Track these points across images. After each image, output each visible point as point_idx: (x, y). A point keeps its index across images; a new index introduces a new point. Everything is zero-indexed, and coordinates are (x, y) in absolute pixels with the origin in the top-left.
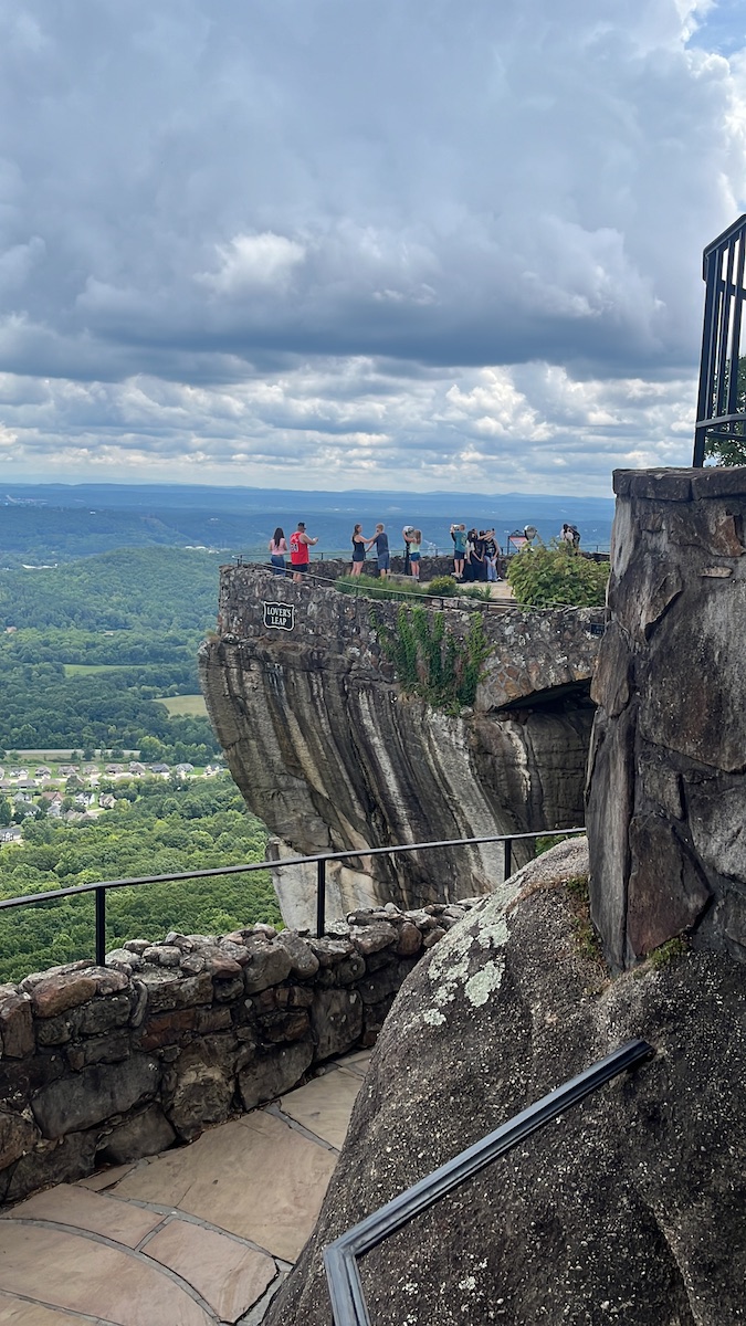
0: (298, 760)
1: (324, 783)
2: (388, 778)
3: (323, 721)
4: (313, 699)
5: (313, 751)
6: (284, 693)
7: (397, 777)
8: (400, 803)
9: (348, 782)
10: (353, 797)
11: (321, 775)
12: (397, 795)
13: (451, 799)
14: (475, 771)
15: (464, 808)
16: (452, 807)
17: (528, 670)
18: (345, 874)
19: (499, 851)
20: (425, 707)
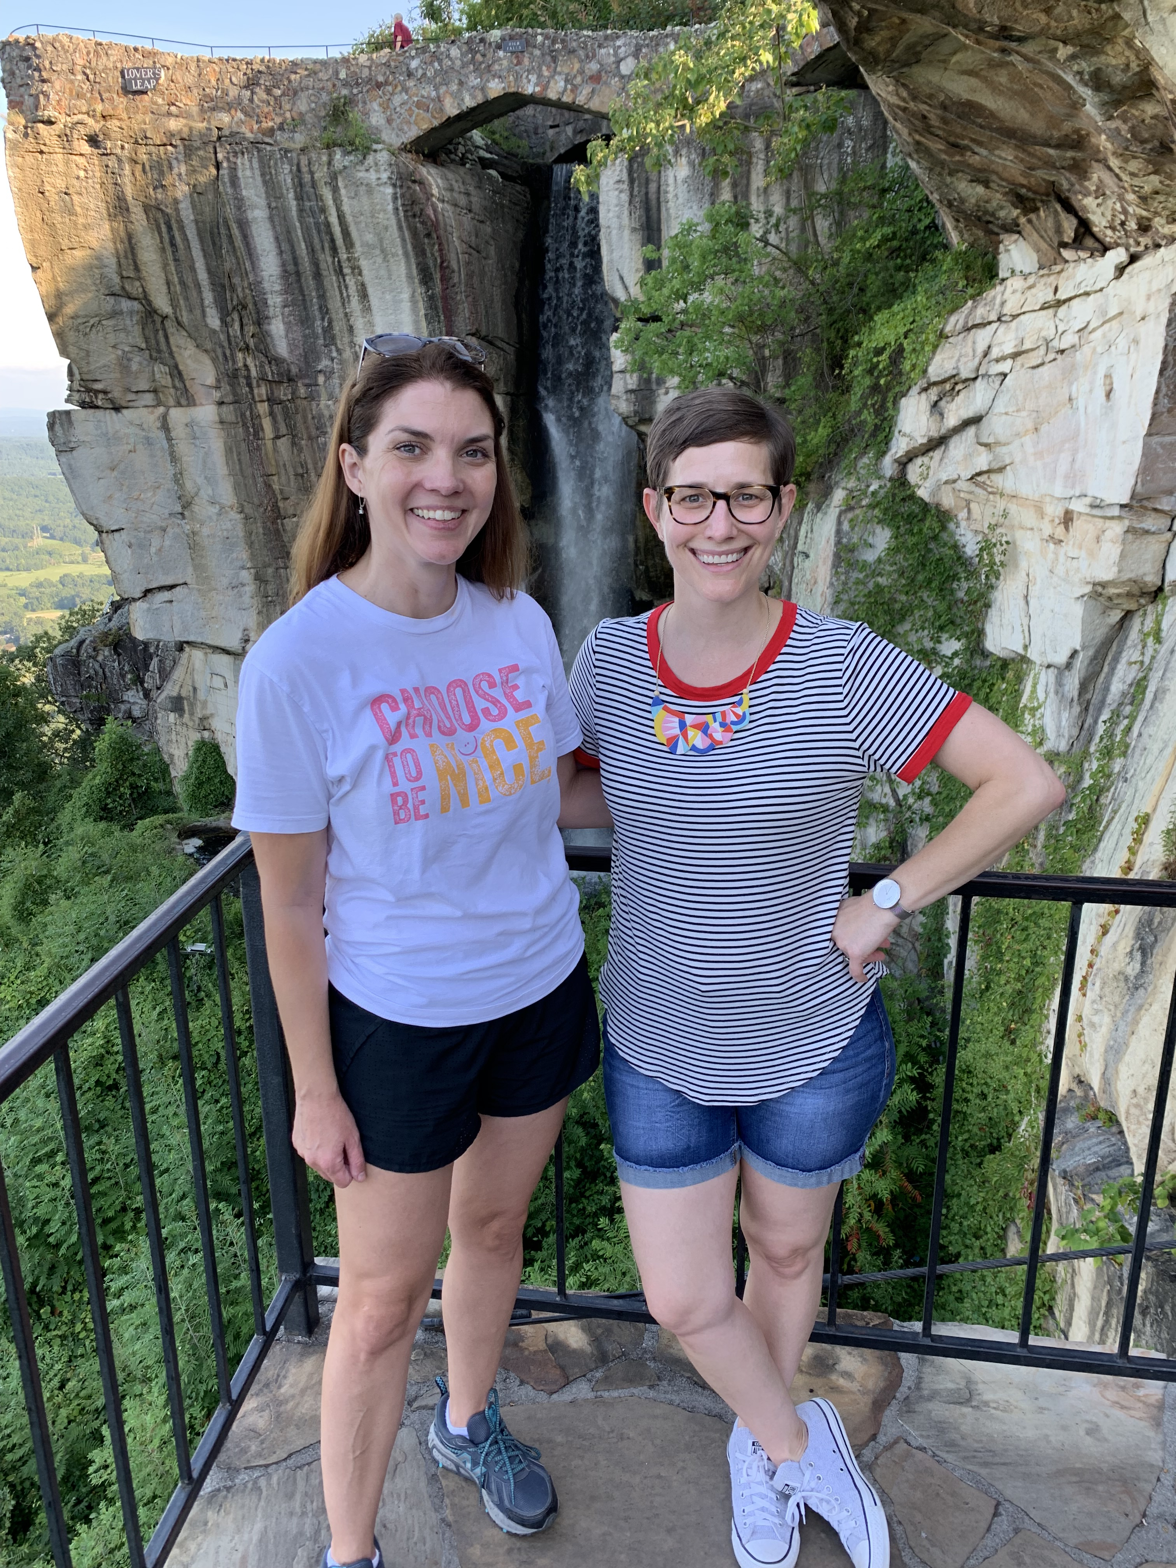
0: (137, 268)
1: (169, 292)
2: (263, 259)
7: (280, 254)
8: (277, 287)
9: (205, 282)
10: (208, 301)
11: (168, 283)
12: (273, 279)
13: (349, 259)
14: (399, 202)
15: (364, 263)
16: (347, 271)
17: (439, 99)
18: (176, 414)
19: (401, 301)
20: (331, 154)
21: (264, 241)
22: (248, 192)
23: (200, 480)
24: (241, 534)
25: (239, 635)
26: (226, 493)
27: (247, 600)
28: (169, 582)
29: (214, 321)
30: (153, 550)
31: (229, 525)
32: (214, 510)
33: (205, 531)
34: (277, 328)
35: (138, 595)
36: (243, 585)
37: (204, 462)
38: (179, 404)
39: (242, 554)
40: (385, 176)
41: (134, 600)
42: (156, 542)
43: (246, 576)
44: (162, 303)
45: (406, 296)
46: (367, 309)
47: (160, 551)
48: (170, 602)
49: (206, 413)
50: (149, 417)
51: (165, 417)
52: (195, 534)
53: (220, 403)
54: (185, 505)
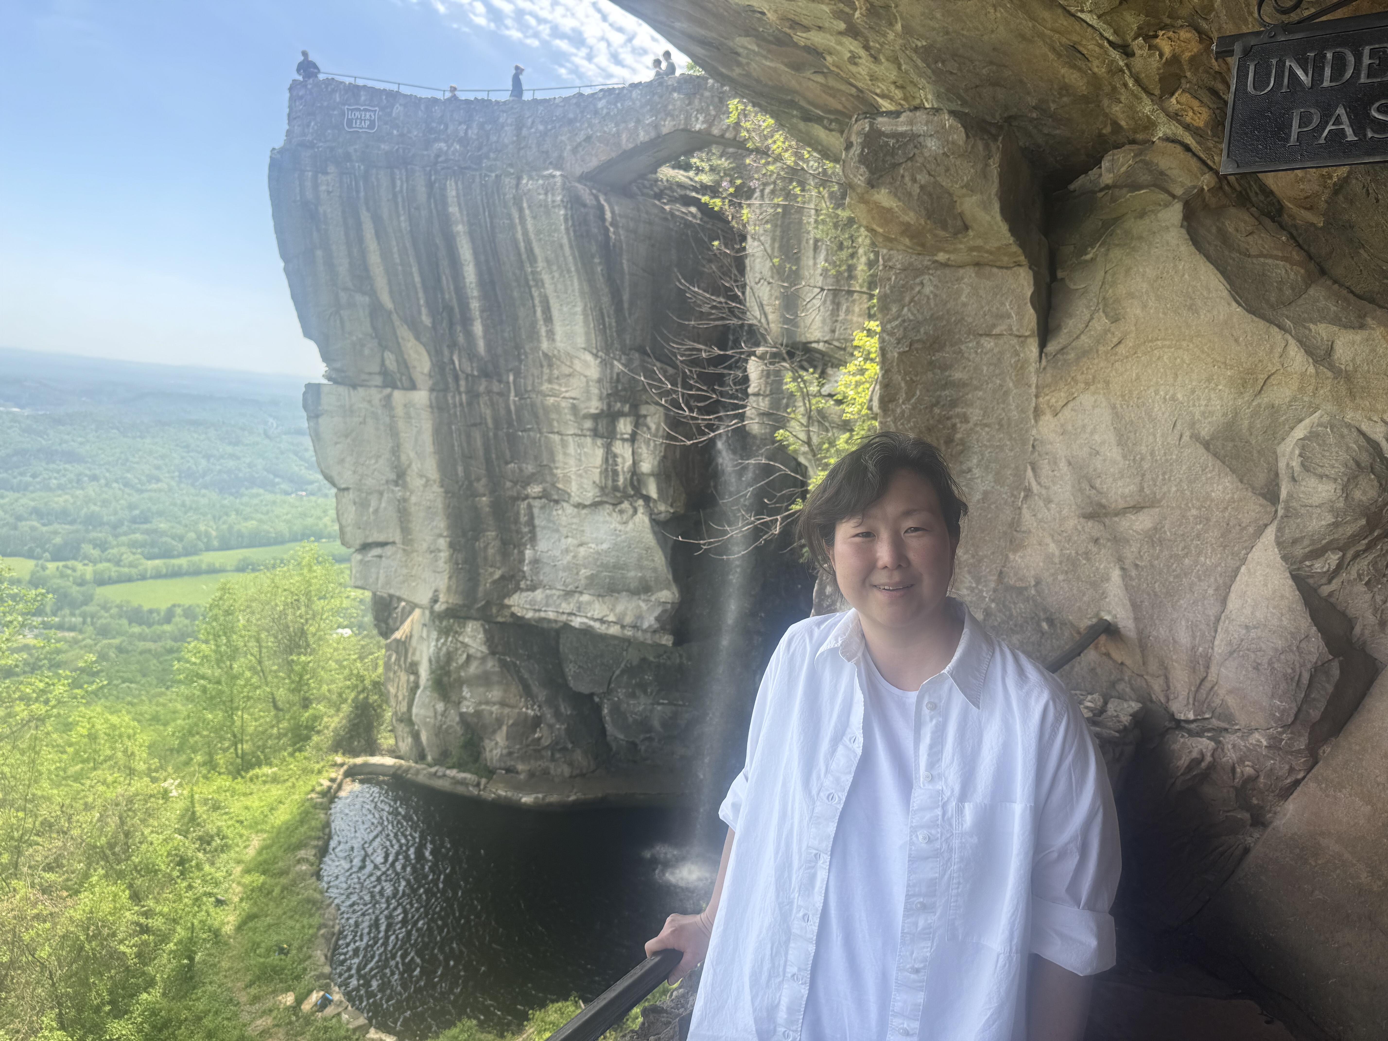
0: (366, 269)
1: (391, 292)
2: (466, 268)
3: (402, 218)
4: (395, 196)
5: (385, 255)
6: (362, 194)
7: (478, 264)
8: (476, 293)
9: (419, 285)
10: (422, 302)
11: (390, 283)
12: (473, 285)
13: (533, 273)
14: (570, 223)
15: (546, 277)
16: (531, 283)
17: (618, 134)
18: (398, 396)
19: (575, 314)
20: (519, 179)
21: (466, 252)
22: (453, 209)
23: (412, 455)
24: (440, 506)
25: (430, 595)
26: (431, 467)
27: (441, 564)
28: (381, 538)
29: (426, 320)
30: (371, 510)
31: (431, 497)
32: (423, 481)
33: (414, 499)
34: (478, 328)
35: (357, 547)
36: (440, 551)
37: (416, 440)
38: (402, 387)
39: (441, 523)
40: (561, 200)
42: (374, 503)
43: (442, 543)
44: (386, 299)
45: (579, 309)
46: (548, 319)
47: (376, 511)
48: (380, 557)
49: (421, 397)
50: (376, 396)
51: (389, 397)
52: (405, 500)
53: (432, 390)
54: (400, 476)
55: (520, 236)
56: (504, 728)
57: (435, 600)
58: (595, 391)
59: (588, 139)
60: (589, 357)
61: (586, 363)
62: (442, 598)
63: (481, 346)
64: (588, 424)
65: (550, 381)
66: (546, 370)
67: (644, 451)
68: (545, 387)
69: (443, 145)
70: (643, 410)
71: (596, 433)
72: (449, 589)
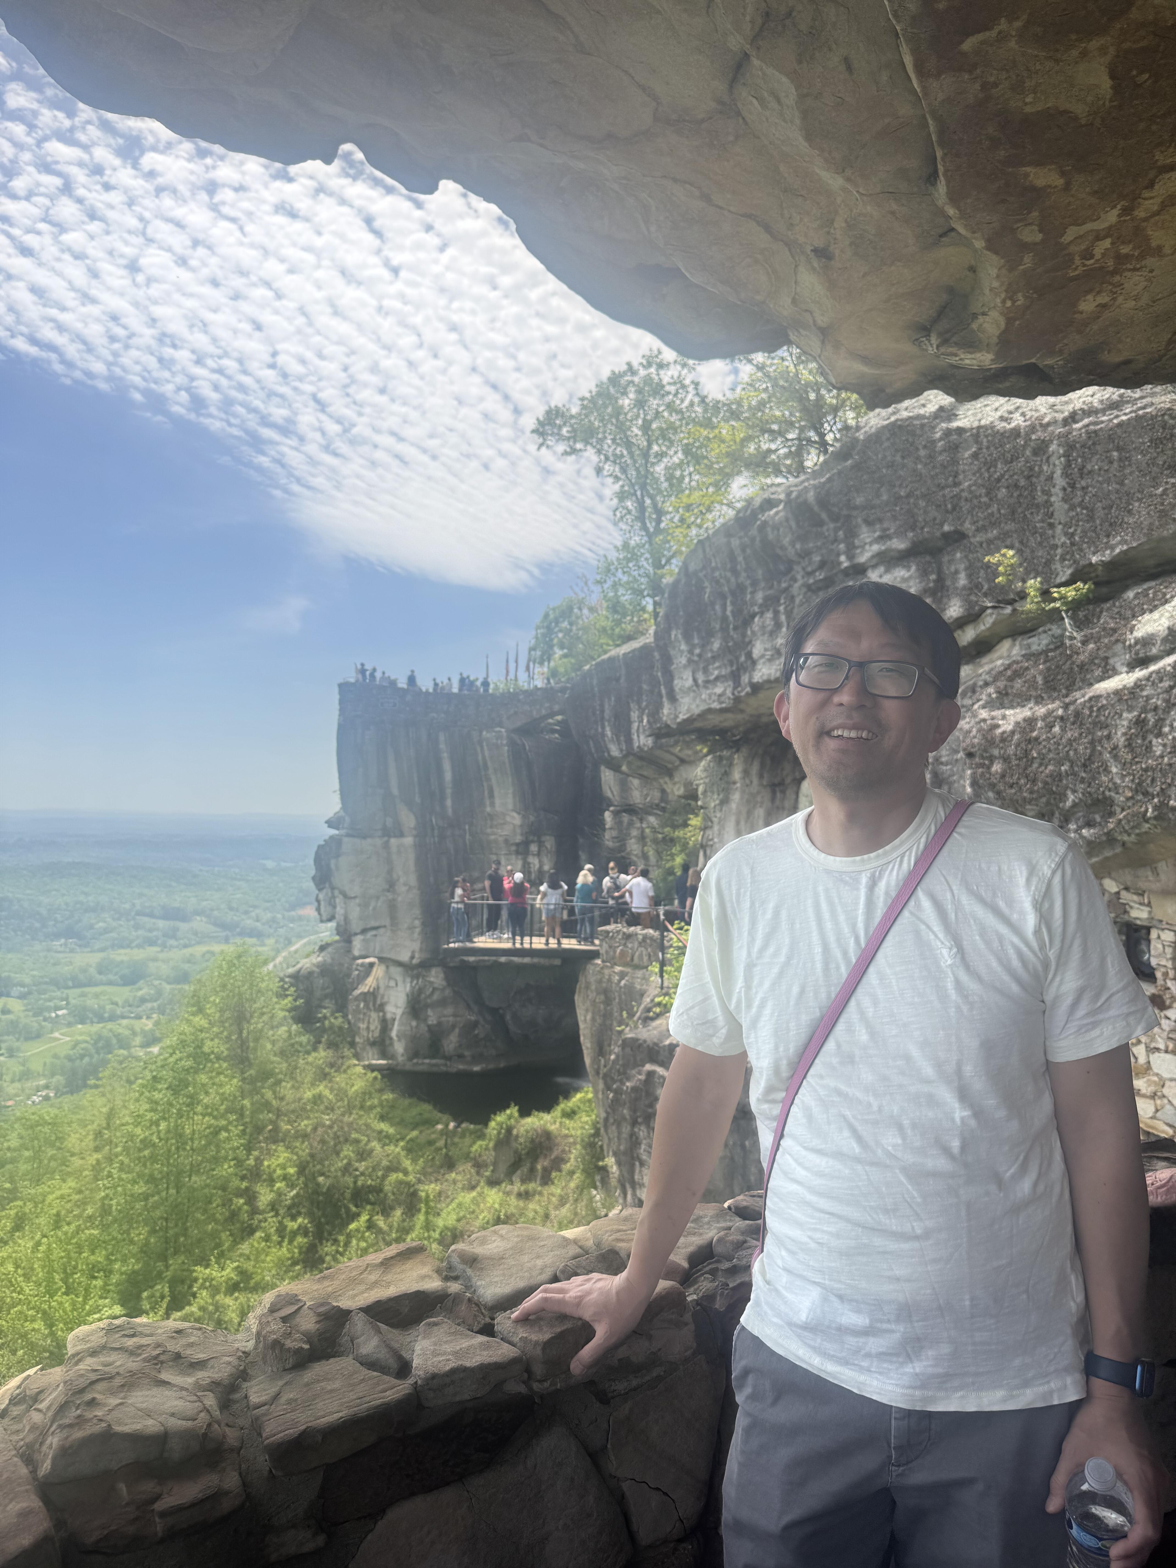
0: (386, 777)
1: (399, 787)
2: (446, 773)
3: (411, 751)
4: (408, 740)
5: (399, 769)
6: (389, 740)
7: (453, 771)
8: (450, 786)
9: (416, 783)
10: (416, 791)
11: (399, 782)
12: (449, 781)
13: (485, 775)
14: (510, 753)
15: (493, 776)
16: (484, 779)
17: (530, 711)
18: (393, 841)
19: (508, 794)
20: (481, 732)
21: (447, 766)
22: (442, 746)
23: (400, 873)
24: (417, 901)
25: (409, 954)
26: (413, 880)
27: (416, 935)
28: (377, 924)
29: (418, 799)
30: (371, 908)
31: (412, 896)
32: (407, 888)
33: (400, 899)
34: (449, 802)
35: (358, 931)
36: (415, 928)
37: (404, 865)
38: (395, 836)
39: (417, 911)
40: (505, 742)
41: (356, 934)
42: (373, 904)
44: (395, 791)
45: (511, 791)
46: (492, 796)
47: (374, 909)
48: (375, 936)
49: (409, 841)
50: (379, 842)
51: (387, 842)
52: (394, 900)
53: (415, 836)
54: (391, 885)
55: (480, 758)
56: (457, 1030)
57: (412, 957)
58: (518, 831)
59: (516, 713)
60: (515, 815)
61: (513, 818)
62: (417, 955)
63: (450, 812)
64: (514, 848)
65: (491, 827)
66: (489, 822)
67: (545, 860)
68: (489, 831)
69: (435, 715)
70: (543, 838)
71: (517, 853)
72: (421, 950)
